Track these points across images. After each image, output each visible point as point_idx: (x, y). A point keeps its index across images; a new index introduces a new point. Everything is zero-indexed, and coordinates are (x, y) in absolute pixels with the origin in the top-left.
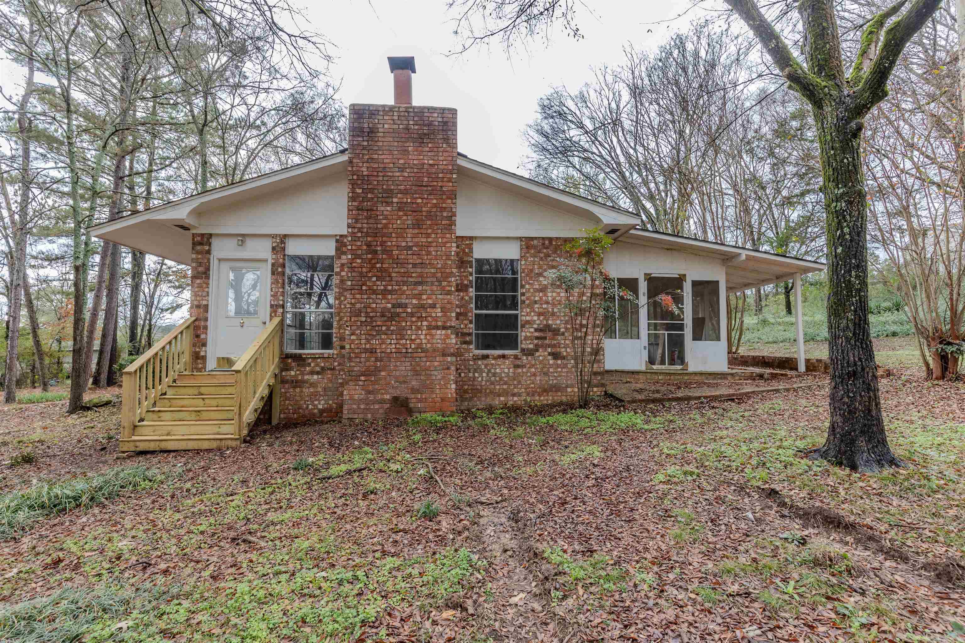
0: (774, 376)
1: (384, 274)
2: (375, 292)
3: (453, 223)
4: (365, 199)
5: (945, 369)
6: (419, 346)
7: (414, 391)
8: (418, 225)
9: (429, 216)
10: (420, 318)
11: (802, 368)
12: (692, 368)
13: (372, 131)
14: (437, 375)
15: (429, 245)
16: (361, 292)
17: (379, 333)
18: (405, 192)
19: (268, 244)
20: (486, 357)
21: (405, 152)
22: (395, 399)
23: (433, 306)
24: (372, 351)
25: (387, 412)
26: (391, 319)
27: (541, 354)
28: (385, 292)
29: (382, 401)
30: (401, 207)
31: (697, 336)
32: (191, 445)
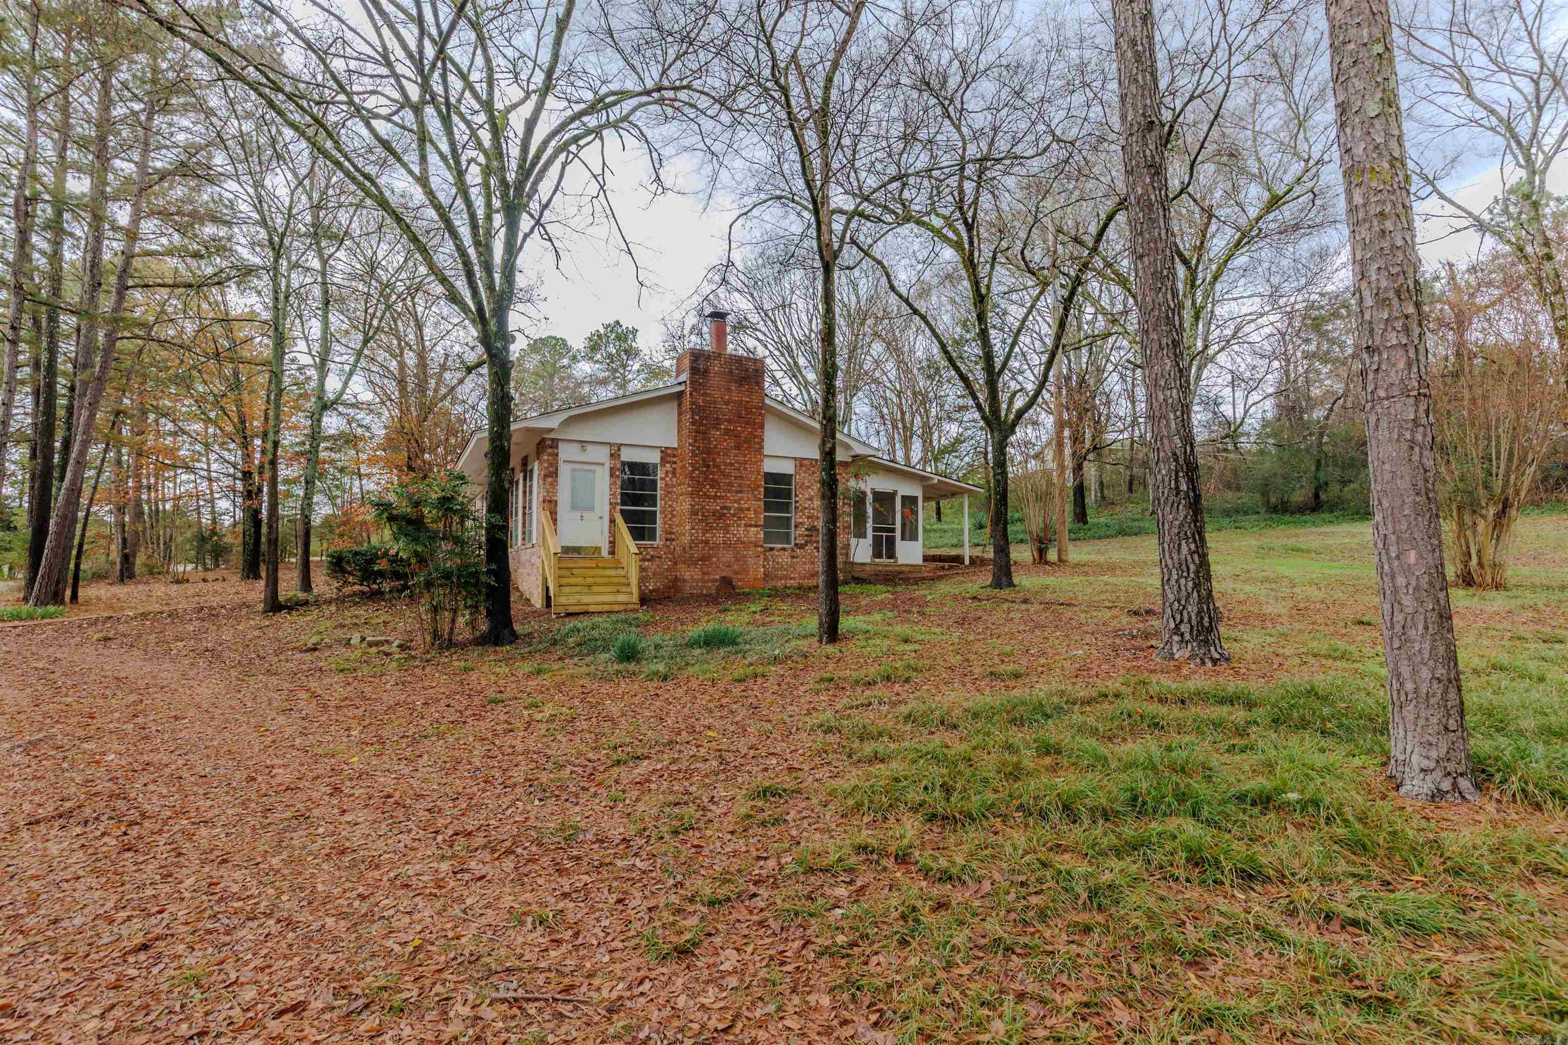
0: (951, 567)
1: (714, 484)
2: (709, 497)
3: (762, 447)
4: (701, 424)
5: (1041, 557)
6: (739, 539)
7: (737, 573)
8: (738, 447)
9: (746, 441)
10: (740, 518)
11: (967, 562)
12: (900, 562)
13: (706, 371)
14: (751, 561)
15: (746, 462)
16: (699, 496)
17: (712, 528)
18: (728, 421)
19: (606, 450)
20: (772, 549)
21: (729, 390)
22: (724, 578)
23: (748, 509)
24: (706, 542)
25: (718, 589)
26: (720, 518)
27: (809, 548)
28: (715, 497)
29: (715, 581)
30: (727, 432)
31: (903, 539)
32: (606, 608)
